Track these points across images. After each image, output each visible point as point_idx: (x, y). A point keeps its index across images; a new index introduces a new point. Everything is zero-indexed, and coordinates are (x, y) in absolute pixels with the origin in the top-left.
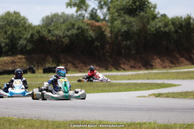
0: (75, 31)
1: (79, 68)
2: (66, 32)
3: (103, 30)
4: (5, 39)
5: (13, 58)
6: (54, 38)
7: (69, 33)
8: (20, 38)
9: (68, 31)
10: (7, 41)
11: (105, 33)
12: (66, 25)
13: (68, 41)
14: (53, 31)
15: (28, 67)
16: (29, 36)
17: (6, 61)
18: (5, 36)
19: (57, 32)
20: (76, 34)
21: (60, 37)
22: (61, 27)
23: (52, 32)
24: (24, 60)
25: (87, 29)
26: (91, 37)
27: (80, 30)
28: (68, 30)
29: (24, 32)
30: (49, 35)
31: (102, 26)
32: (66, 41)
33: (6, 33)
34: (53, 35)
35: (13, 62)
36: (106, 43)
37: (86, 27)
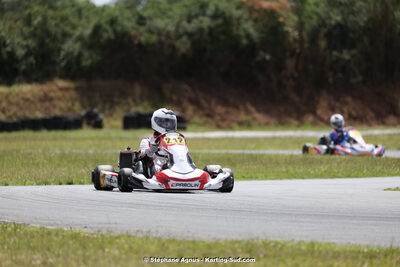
0: (206, 22)
1: (218, 118)
2: (185, 24)
3: (281, 20)
4: (25, 39)
5: (45, 88)
6: (154, 39)
7: (192, 27)
8: (65, 35)
9: (189, 21)
10: (32, 43)
11: (286, 29)
12: (186, 6)
13: (188, 46)
14: (151, 19)
15: (83, 113)
16: (88, 32)
17: (29, 96)
18: (27, 30)
19: (160, 23)
20: (211, 30)
21: (168, 35)
22: (170, 9)
23: (148, 22)
24: (73, 94)
25: (238, 19)
26: (248, 36)
27: (220, 21)
28: (190, 18)
29: (75, 20)
30: (142, 29)
31: (279, 11)
32: (183, 46)
33: (28, 21)
34: (150, 31)
35: (46, 98)
36: (288, 54)
37: (237, 13)
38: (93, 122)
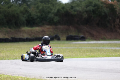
0: (91, 8)
1: (95, 37)
2: (85, 8)
3: (115, 7)
4: (37, 13)
5: (43, 28)
6: (76, 13)
8: (49, 12)
10: (39, 14)
11: (116, 10)
12: (85, 3)
13: (86, 15)
14: (75, 7)
15: (54, 36)
16: (56, 11)
17: (38, 30)
18: (38, 11)
19: (77, 8)
20: (93, 10)
21: (80, 12)
22: (81, 4)
24: (51, 30)
25: (102, 7)
26: (104, 12)
27: (96, 7)
28: (87, 6)
29: (52, 7)
30: (72, 10)
31: (114, 4)
33: (38, 7)
34: (75, 11)
35: (43, 31)
36: (117, 18)
37: (101, 5)
38: (57, 38)
